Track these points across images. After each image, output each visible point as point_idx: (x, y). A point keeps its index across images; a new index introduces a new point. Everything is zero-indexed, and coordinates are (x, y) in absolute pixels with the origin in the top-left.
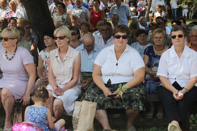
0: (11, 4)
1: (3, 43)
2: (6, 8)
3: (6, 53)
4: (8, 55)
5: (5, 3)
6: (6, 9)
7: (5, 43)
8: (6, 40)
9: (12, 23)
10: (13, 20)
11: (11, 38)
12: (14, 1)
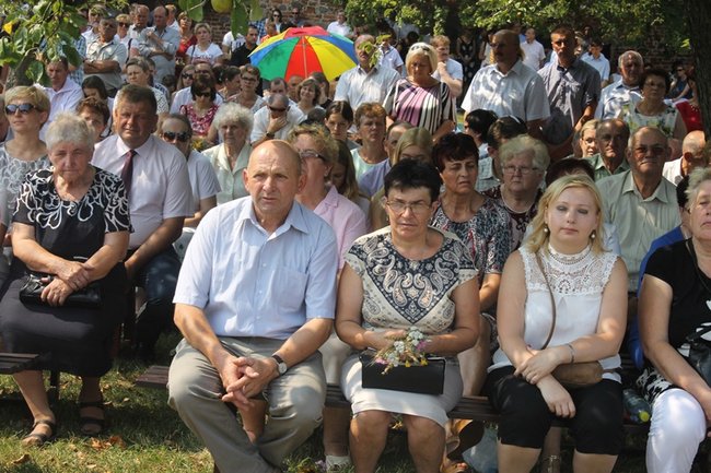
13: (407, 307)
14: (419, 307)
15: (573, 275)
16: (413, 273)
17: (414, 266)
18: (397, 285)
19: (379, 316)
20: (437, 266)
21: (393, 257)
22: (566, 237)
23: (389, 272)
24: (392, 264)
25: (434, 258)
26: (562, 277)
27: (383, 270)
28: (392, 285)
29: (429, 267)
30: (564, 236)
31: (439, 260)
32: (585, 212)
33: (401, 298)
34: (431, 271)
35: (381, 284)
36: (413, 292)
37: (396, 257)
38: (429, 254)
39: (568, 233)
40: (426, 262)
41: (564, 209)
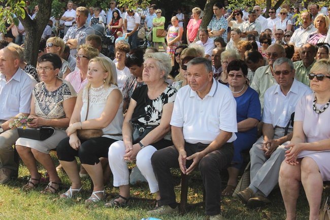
0: (318, 21)
1: (315, 83)
2: (310, 27)
3: (314, 102)
4: (317, 105)
5: (309, 19)
6: (309, 29)
7: (317, 83)
8: (320, 78)
9: (321, 53)
10: (322, 48)
11: (328, 75)
12: (324, 16)
13: (45, 109)
14: (48, 109)
15: (97, 96)
16: (49, 96)
17: (50, 94)
18: (44, 101)
20: (57, 94)
23: (42, 96)
24: (44, 93)
25: (56, 91)
27: (41, 95)
28: (42, 101)
29: (54, 94)
31: (58, 92)
32: (96, 71)
33: (44, 106)
34: (55, 96)
35: (39, 100)
36: (48, 103)
38: (55, 89)
40: (54, 92)
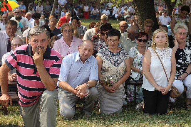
13: (115, 63)
14: (118, 63)
15: (163, 54)
17: (115, 54)
18: (112, 59)
19: (109, 66)
20: (120, 54)
21: (110, 53)
22: (160, 44)
23: (109, 56)
24: (110, 54)
25: (119, 52)
26: (161, 55)
27: (107, 56)
29: (119, 54)
30: (159, 44)
32: (163, 37)
33: (113, 62)
34: (119, 55)
35: (108, 59)
36: (116, 60)
37: (110, 52)
39: (160, 43)
41: (158, 37)
